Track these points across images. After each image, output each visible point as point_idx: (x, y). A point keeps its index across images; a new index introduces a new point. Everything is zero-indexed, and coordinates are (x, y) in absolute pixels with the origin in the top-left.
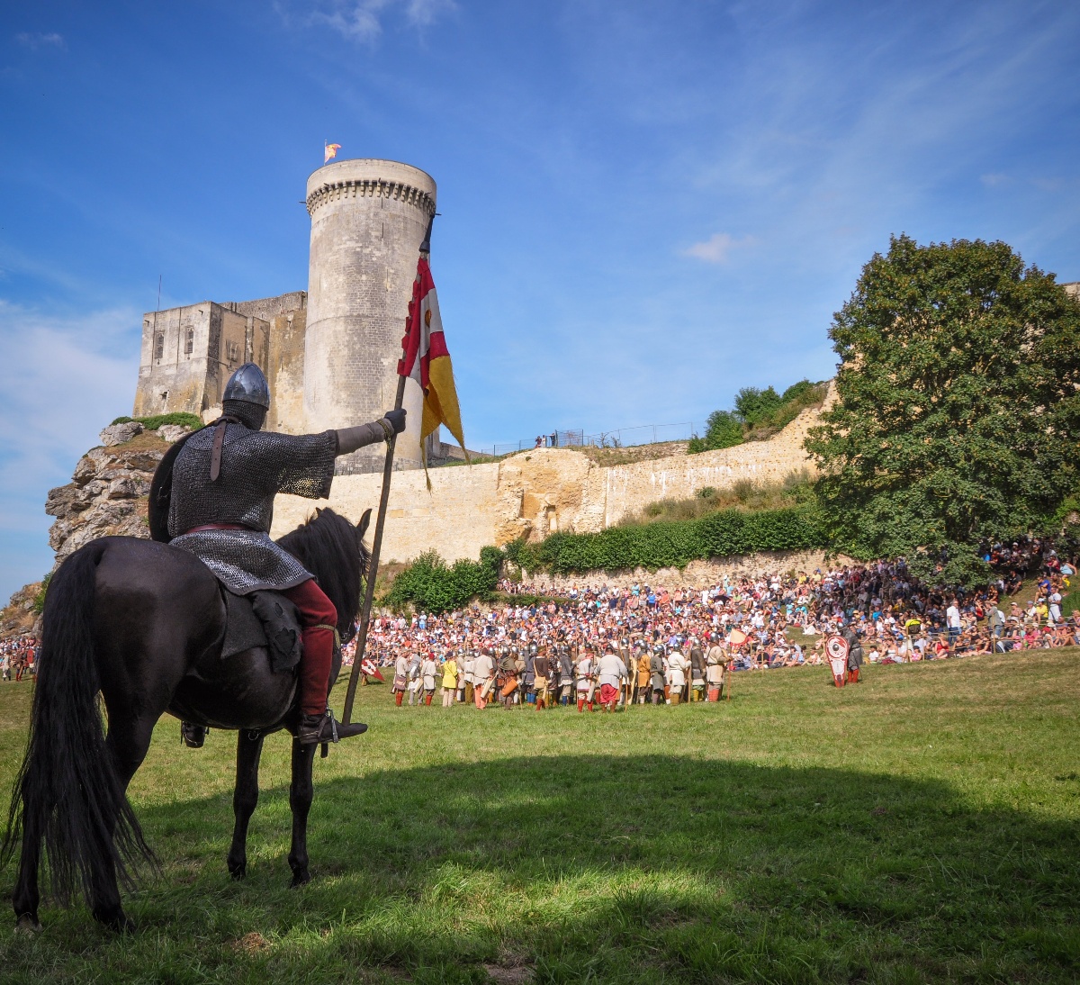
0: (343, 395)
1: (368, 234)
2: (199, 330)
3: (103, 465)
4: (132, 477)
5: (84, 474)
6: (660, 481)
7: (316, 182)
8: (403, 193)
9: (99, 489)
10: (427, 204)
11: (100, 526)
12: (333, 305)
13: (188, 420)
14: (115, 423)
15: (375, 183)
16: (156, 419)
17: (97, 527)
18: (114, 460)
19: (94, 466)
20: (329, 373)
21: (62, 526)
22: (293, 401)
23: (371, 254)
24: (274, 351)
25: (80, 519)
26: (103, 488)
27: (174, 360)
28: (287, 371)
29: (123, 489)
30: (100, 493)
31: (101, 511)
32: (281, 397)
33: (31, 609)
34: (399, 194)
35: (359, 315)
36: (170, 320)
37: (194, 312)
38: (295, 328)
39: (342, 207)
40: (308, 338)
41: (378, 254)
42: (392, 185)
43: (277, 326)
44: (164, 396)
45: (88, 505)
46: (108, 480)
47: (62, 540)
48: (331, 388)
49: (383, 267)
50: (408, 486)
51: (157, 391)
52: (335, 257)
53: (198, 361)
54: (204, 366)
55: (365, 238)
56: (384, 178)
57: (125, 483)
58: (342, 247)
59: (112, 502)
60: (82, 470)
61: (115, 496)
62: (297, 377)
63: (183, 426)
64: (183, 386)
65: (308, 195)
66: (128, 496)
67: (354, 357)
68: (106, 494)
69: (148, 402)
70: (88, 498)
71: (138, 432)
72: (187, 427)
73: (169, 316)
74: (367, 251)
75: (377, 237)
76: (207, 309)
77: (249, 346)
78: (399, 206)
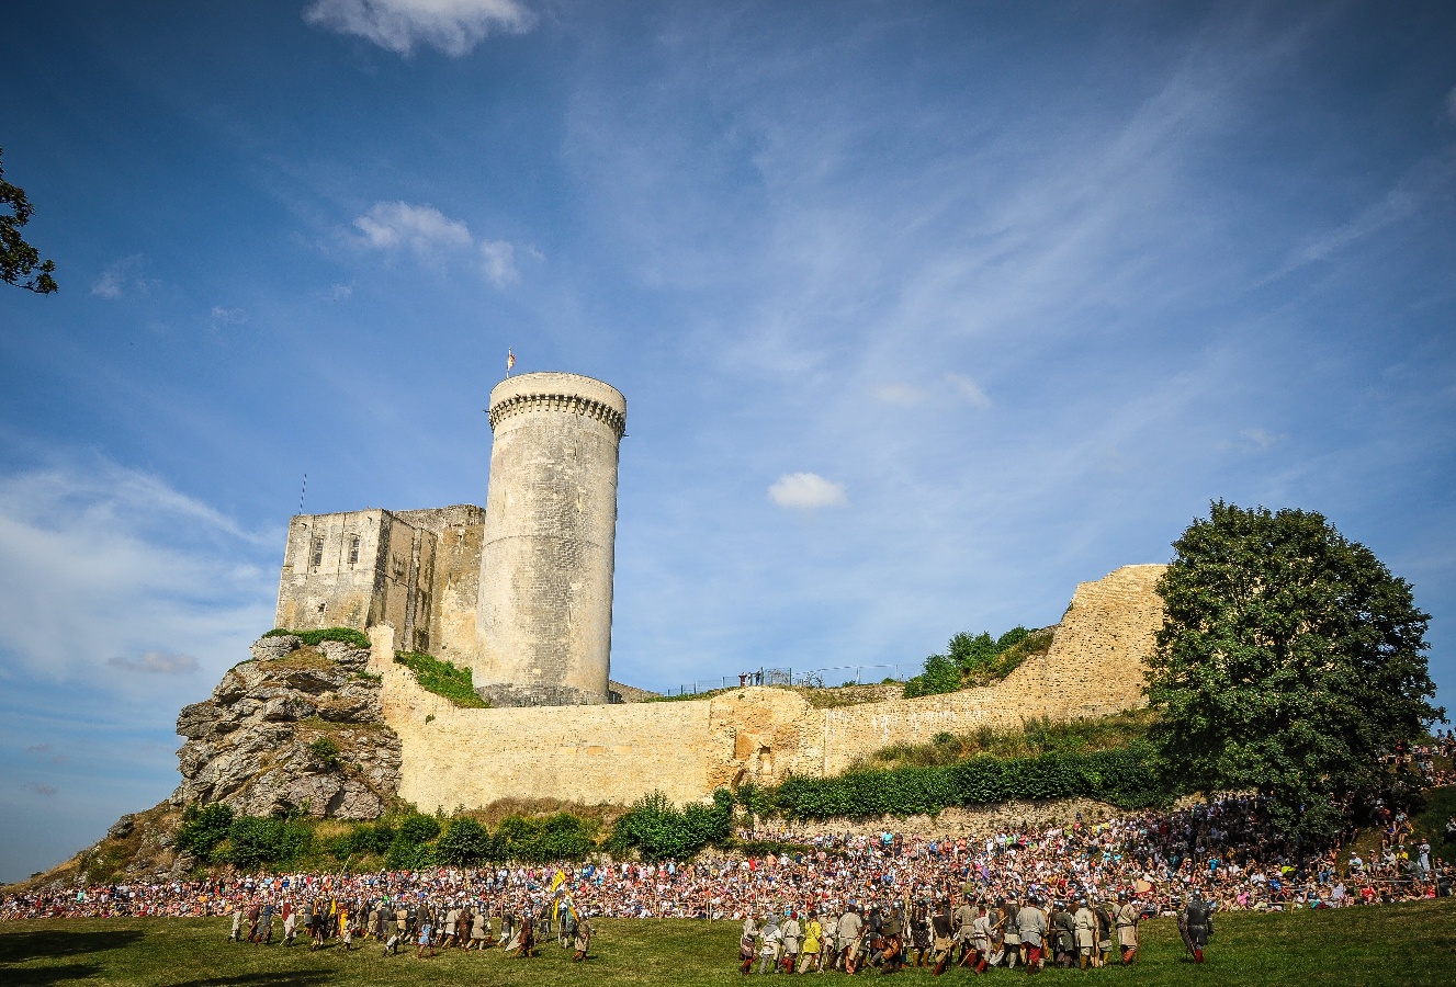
0: (528, 620)
1: (560, 450)
2: (367, 539)
3: (256, 682)
4: (292, 697)
5: (233, 691)
7: (503, 392)
8: (598, 411)
9: (251, 709)
10: (618, 424)
11: (251, 751)
12: (521, 523)
13: (353, 637)
14: (269, 635)
15: (570, 399)
16: (315, 634)
17: (248, 752)
18: (270, 677)
19: (244, 682)
20: (512, 594)
21: (198, 748)
22: (461, 622)
23: (563, 472)
24: (441, 566)
25: (227, 743)
26: (256, 708)
27: (334, 570)
28: (455, 589)
29: (281, 710)
30: (252, 714)
31: (253, 734)
32: (448, 617)
33: (168, 845)
34: (594, 412)
35: (547, 535)
36: (332, 524)
37: (362, 519)
38: (468, 543)
39: (533, 419)
40: (487, 555)
41: (570, 472)
42: (588, 402)
43: (444, 540)
44: (321, 609)
45: (236, 727)
46: (264, 700)
47: (201, 765)
48: (514, 611)
49: (574, 487)
50: (610, 722)
51: (312, 603)
52: (523, 472)
53: (364, 572)
54: (370, 578)
55: (556, 456)
56: (580, 394)
57: (285, 704)
58: (533, 461)
59: (268, 725)
60: (231, 685)
61: (272, 718)
62: (469, 597)
63: (346, 644)
64: (345, 598)
65: (491, 407)
66: (286, 718)
67: (544, 578)
68: (259, 716)
69: (301, 613)
70: (237, 718)
71: (295, 646)
72: (351, 644)
73: (330, 521)
74: (559, 468)
75: (569, 455)
76: (377, 516)
77: (415, 560)
78: (593, 425)
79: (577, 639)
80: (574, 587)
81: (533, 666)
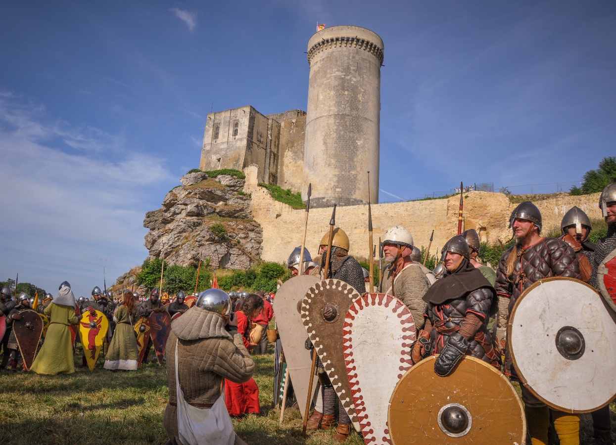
0: (333, 161)
1: (348, 68)
2: (242, 122)
3: (183, 196)
4: (201, 204)
5: (170, 201)
6: (562, 212)
7: (315, 40)
8: (369, 47)
9: (180, 210)
10: (379, 55)
11: (180, 232)
12: (327, 108)
13: (235, 173)
14: (190, 172)
15: (353, 40)
16: (215, 172)
17: (178, 233)
18: (190, 193)
19: (177, 197)
20: (323, 148)
21: (154, 233)
22: (295, 169)
23: (350, 80)
24: (283, 140)
25: (167, 228)
26: (182, 210)
27: (226, 140)
28: (291, 151)
29: (195, 210)
30: (180, 213)
31: (180, 223)
32: (287, 166)
33: (134, 282)
34: (366, 47)
35: (343, 114)
36: (224, 116)
37: (239, 112)
38: (297, 126)
39: (332, 53)
40: (308, 129)
41: (354, 79)
42: (363, 41)
43: (285, 126)
44: (219, 160)
45: (173, 220)
46: (186, 205)
47: (154, 242)
48: (325, 157)
49: (357, 87)
50: (384, 214)
51: (214, 158)
52: (328, 81)
53: (241, 140)
54: (245, 142)
55: (347, 70)
56: (358, 37)
57: (197, 206)
58: (332, 75)
59: (188, 218)
60: (168, 198)
61: (190, 214)
62: (299, 154)
63: (232, 176)
64: (231, 154)
65: (309, 50)
66: (198, 215)
67: (340, 138)
68: (184, 213)
69: (208, 164)
70: (172, 216)
71: (204, 178)
72: (234, 177)
73: (223, 114)
74: (348, 77)
75: (354, 70)
76: (248, 110)
77: (269, 136)
78: (367, 54)
79: (361, 173)
80: (359, 143)
81: (336, 187)
